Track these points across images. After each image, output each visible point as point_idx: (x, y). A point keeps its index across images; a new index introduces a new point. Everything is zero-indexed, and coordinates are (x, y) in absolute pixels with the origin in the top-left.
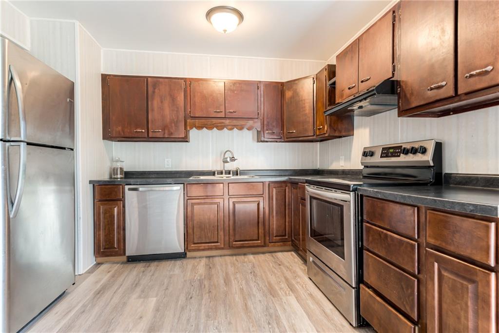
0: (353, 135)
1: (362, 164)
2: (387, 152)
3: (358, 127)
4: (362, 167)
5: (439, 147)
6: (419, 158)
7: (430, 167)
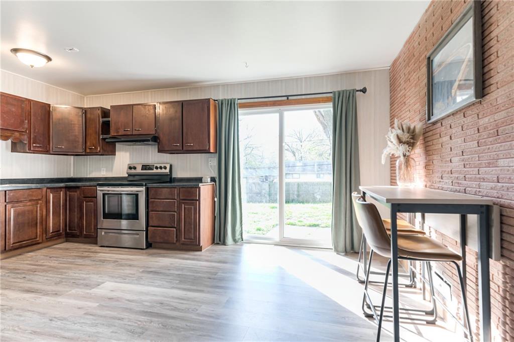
0: (115, 155)
1: (127, 173)
2: (145, 167)
3: (120, 150)
4: (127, 175)
5: (171, 166)
6: (163, 171)
7: (168, 175)
